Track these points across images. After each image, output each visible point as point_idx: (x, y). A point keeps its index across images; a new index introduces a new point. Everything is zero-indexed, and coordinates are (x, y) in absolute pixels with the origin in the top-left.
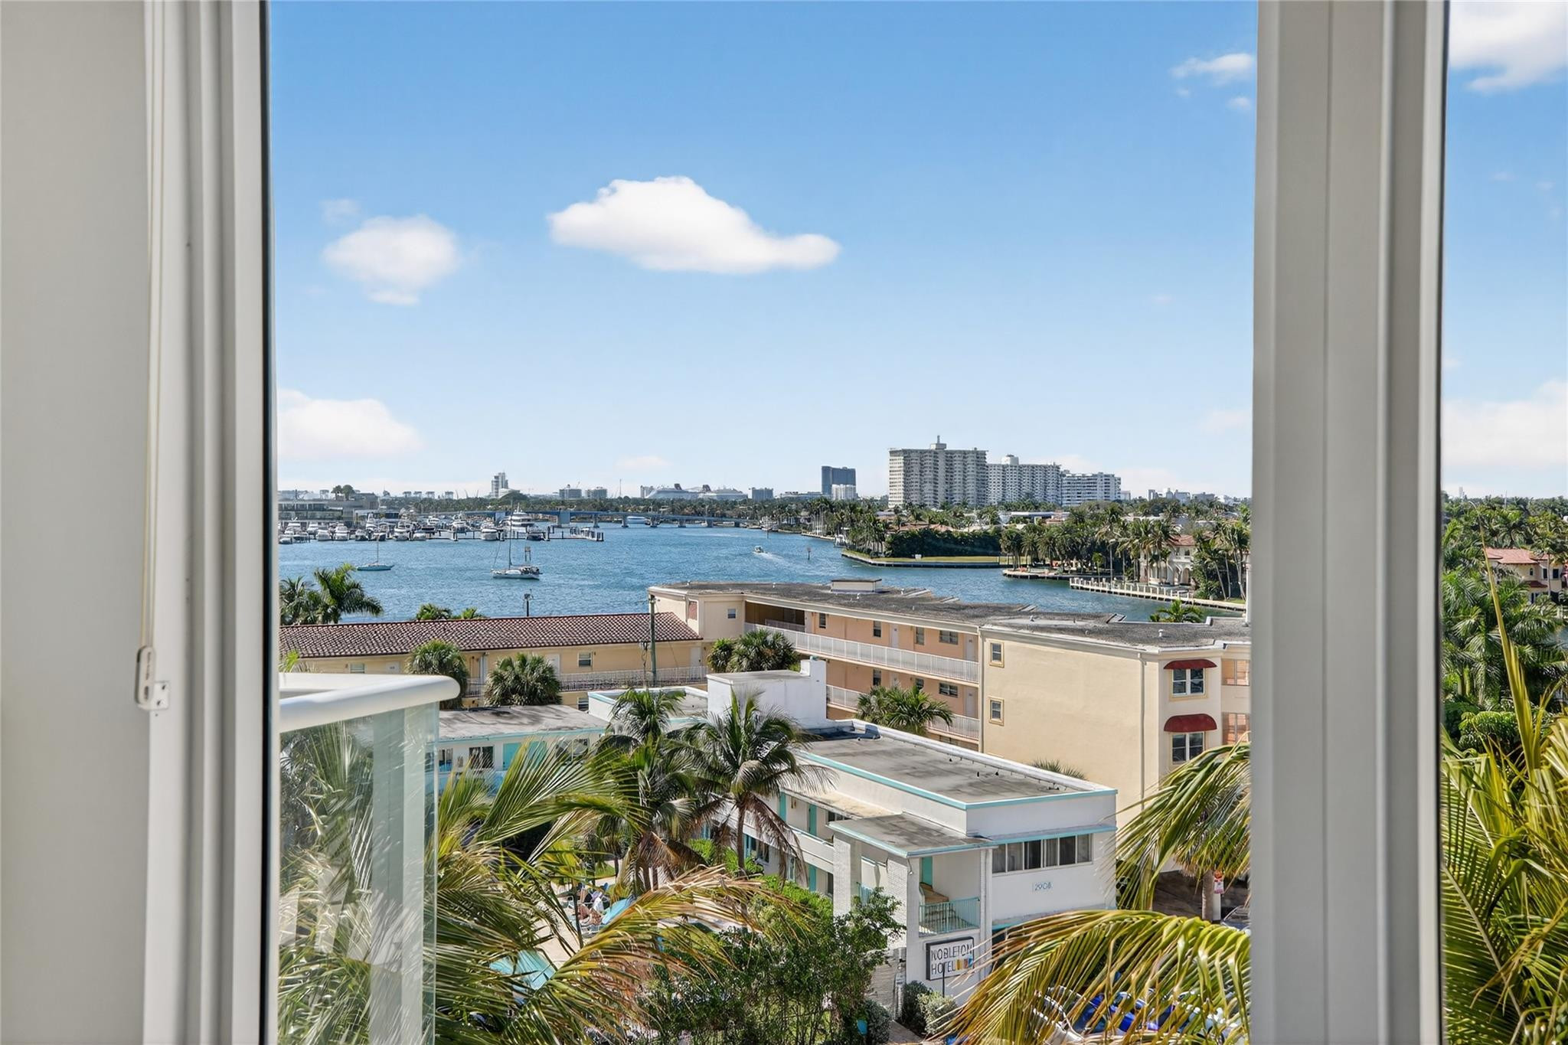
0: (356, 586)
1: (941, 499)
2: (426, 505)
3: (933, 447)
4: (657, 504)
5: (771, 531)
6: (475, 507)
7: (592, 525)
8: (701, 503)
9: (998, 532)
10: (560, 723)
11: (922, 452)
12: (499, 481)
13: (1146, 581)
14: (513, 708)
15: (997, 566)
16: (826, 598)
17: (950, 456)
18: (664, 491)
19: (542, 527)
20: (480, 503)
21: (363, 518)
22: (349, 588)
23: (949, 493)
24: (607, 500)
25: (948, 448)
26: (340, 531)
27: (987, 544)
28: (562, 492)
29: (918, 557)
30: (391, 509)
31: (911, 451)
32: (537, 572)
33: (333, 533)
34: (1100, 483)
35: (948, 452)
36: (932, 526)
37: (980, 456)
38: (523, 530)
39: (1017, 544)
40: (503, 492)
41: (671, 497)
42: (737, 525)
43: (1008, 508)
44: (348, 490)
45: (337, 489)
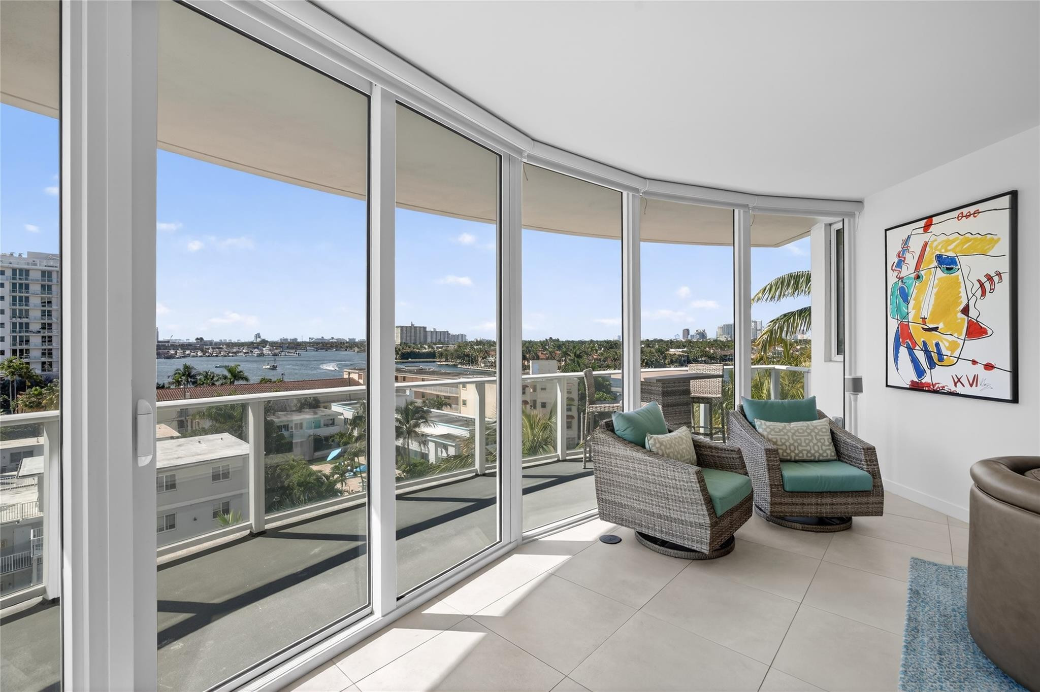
0: (241, 372)
1: (413, 342)
2: (230, 345)
3: (410, 325)
4: (318, 343)
5: (358, 352)
6: (251, 345)
7: (294, 351)
8: (332, 342)
9: (434, 352)
10: (324, 414)
11: (407, 327)
12: (258, 336)
13: (481, 365)
14: (306, 410)
15: (435, 362)
16: (405, 372)
17: (416, 327)
18: (317, 339)
19: (277, 351)
20: (252, 343)
21: (208, 349)
22: (239, 372)
23: (415, 340)
24: (298, 343)
25: (415, 326)
26: (200, 354)
27: (432, 355)
28: (281, 339)
29: (410, 359)
30: (217, 346)
31: (403, 327)
32: (276, 367)
33: (197, 354)
34: (460, 336)
35: (415, 327)
36: (414, 350)
37: (425, 328)
38: (270, 352)
39: (441, 355)
40: (259, 340)
41: (321, 341)
42: (346, 350)
43: (435, 344)
44: (202, 339)
45: (197, 339)
